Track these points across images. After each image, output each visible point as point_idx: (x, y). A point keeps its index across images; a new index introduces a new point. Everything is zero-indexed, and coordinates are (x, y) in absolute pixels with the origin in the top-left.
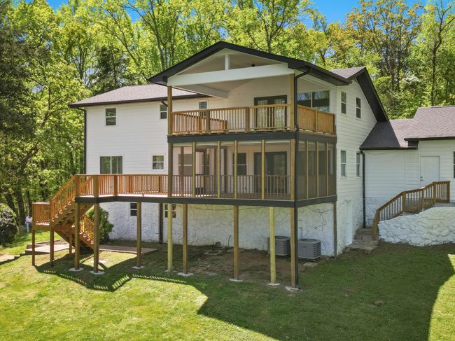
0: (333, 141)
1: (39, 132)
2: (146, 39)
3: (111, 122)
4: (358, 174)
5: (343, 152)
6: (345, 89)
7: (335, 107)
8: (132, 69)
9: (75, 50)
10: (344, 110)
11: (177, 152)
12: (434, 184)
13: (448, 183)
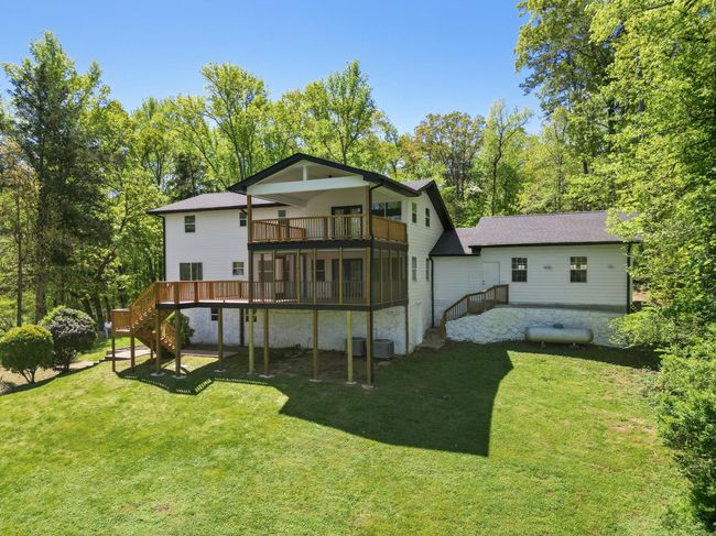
0: (405, 248)
1: (116, 238)
2: (224, 146)
3: (190, 229)
4: (427, 278)
5: (414, 259)
6: (416, 200)
7: (406, 217)
8: (210, 175)
9: (152, 156)
10: (414, 220)
11: (257, 258)
12: (495, 287)
13: (507, 286)
